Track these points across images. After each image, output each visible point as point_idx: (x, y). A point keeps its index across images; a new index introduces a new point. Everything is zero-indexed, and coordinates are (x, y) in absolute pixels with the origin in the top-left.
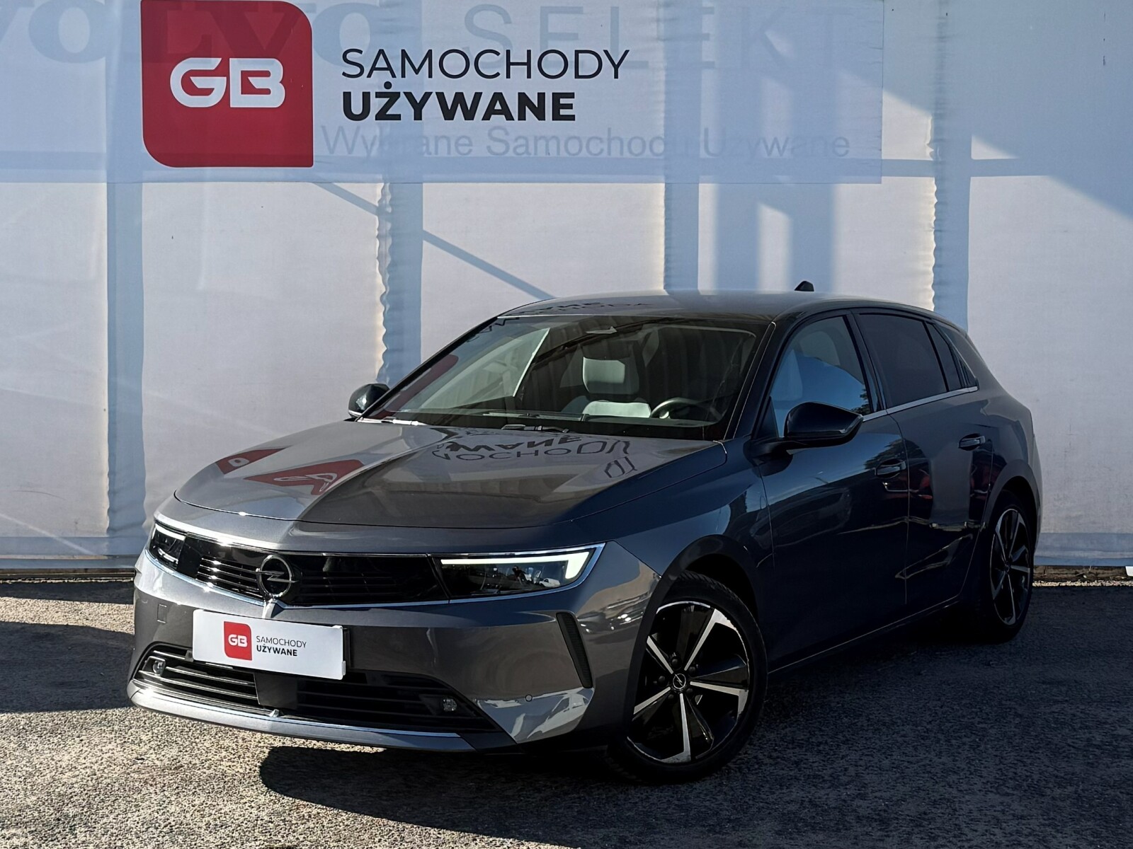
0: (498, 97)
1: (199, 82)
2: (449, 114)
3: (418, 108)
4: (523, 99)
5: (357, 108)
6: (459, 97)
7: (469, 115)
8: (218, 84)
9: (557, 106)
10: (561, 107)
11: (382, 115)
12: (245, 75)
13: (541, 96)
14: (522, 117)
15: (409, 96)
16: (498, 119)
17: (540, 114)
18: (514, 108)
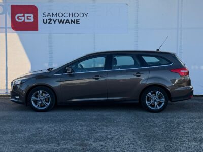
0: (67, 20)
1: (20, 18)
2: (60, 23)
3: (55, 22)
4: (71, 20)
5: (45, 22)
6: (61, 20)
7: (63, 23)
8: (23, 18)
9: (77, 22)
10: (77, 21)
11: (49, 23)
12: (27, 16)
13: (74, 20)
14: (71, 23)
15: (54, 20)
16: (67, 24)
17: (74, 23)
18: (70, 22)
